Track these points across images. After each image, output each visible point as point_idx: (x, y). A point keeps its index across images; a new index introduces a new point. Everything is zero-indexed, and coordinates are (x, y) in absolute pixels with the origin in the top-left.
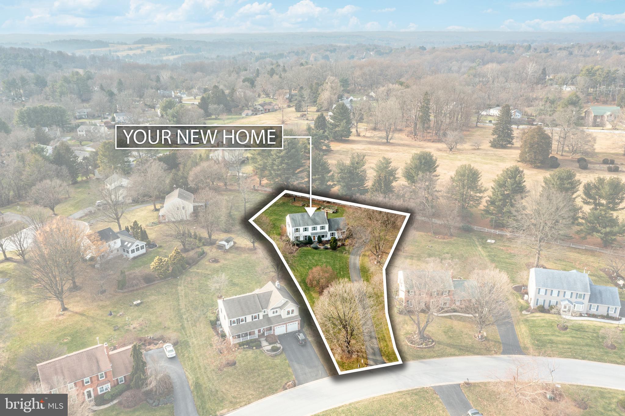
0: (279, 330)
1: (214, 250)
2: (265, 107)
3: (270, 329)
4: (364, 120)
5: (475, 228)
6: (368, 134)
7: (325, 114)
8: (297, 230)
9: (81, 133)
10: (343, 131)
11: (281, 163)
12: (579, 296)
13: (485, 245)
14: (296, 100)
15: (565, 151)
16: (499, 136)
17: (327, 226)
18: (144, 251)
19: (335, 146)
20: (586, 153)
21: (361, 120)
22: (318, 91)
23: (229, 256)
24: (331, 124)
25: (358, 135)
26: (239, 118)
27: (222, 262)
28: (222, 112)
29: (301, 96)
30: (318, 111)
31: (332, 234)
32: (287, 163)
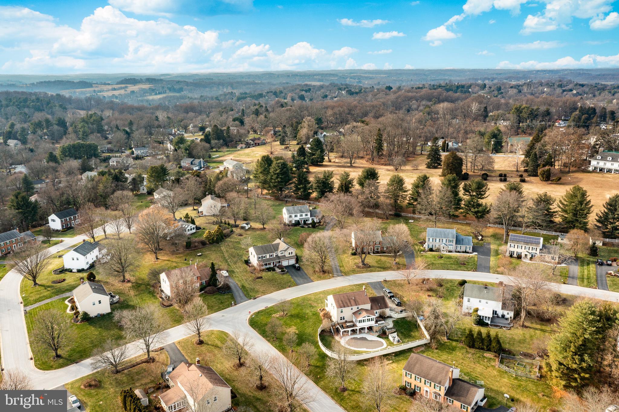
0: (285, 263)
1: (239, 230)
2: (255, 142)
3: (279, 262)
4: (335, 150)
5: (403, 214)
6: (337, 160)
7: (304, 146)
8: (291, 217)
9: (112, 163)
10: (318, 158)
11: (277, 178)
12: (450, 241)
13: (407, 223)
14: (280, 135)
15: (476, 170)
16: (432, 160)
17: (309, 214)
18: (194, 231)
19: (313, 169)
20: (489, 170)
21: (332, 150)
22: (297, 128)
23: (249, 232)
24: (309, 153)
25: (330, 161)
26: (236, 151)
27: (245, 236)
28: (222, 145)
29: (285, 133)
30: (298, 144)
31: (313, 219)
32: (281, 178)
